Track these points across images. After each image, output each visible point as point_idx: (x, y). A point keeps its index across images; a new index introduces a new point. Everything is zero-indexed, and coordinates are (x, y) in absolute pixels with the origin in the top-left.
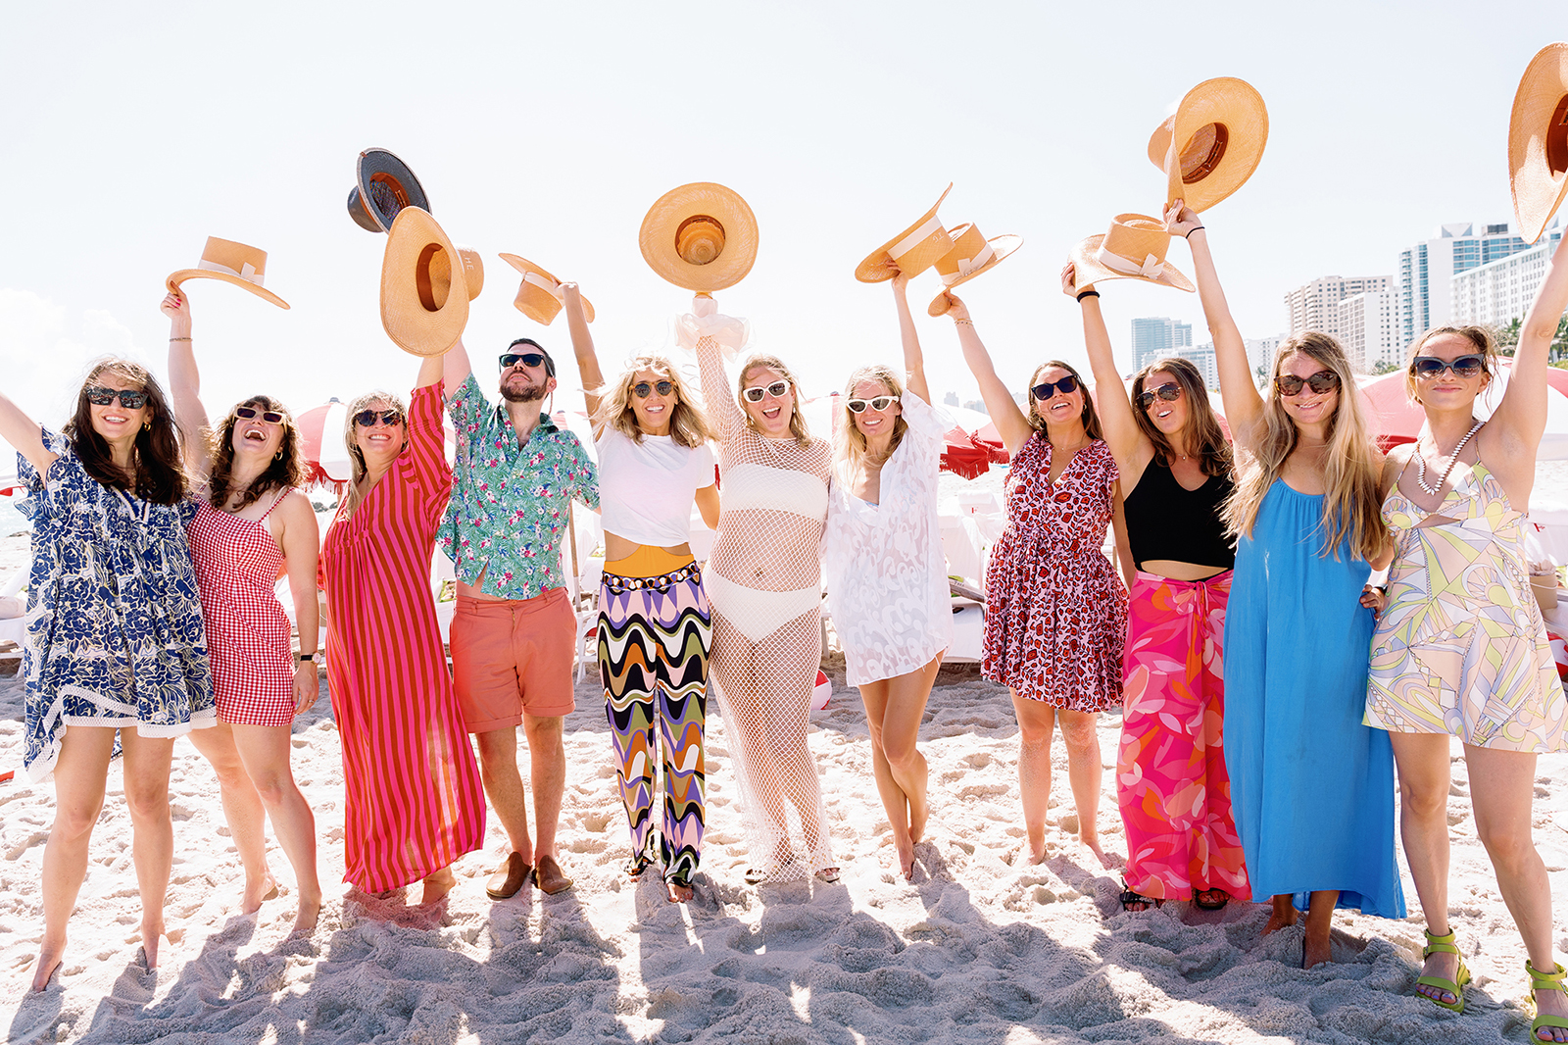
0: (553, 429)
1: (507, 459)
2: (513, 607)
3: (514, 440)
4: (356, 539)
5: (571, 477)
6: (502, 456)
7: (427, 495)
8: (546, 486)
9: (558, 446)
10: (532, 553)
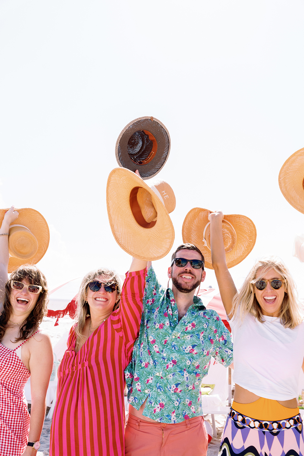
0: (202, 308)
1: (170, 325)
2: (164, 428)
3: (176, 313)
4: (80, 367)
5: (211, 341)
6: (167, 322)
7: (127, 341)
8: (194, 346)
9: (205, 319)
10: (179, 390)
